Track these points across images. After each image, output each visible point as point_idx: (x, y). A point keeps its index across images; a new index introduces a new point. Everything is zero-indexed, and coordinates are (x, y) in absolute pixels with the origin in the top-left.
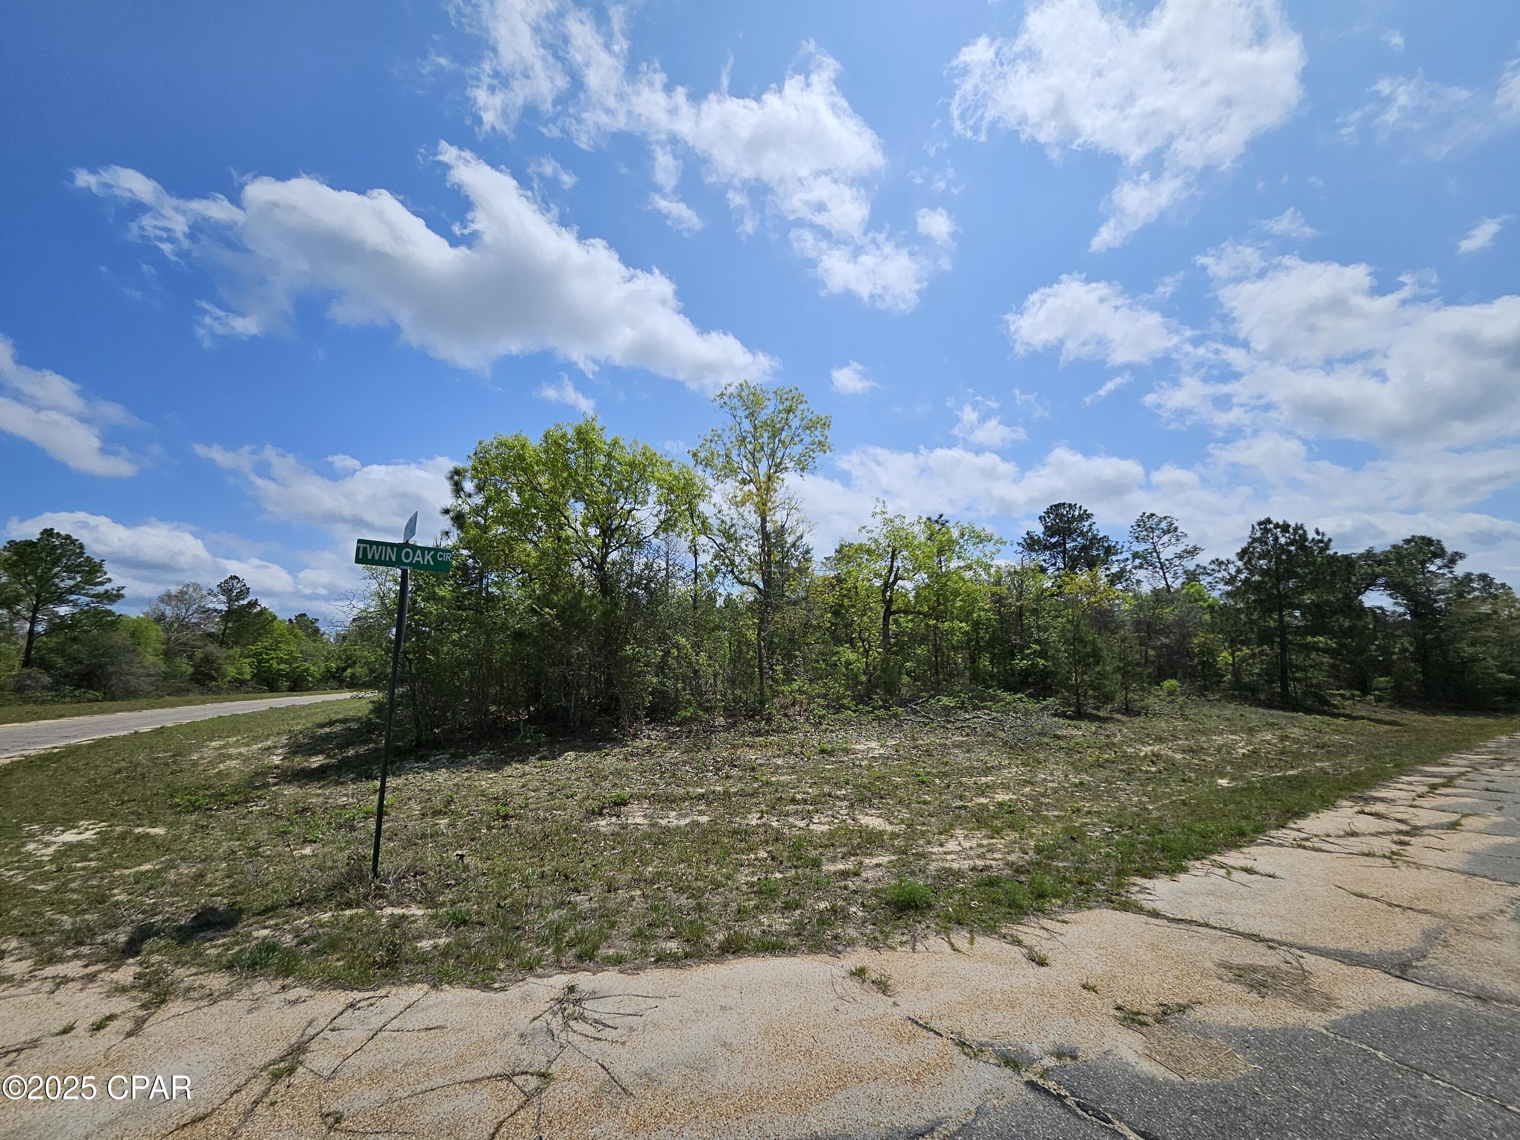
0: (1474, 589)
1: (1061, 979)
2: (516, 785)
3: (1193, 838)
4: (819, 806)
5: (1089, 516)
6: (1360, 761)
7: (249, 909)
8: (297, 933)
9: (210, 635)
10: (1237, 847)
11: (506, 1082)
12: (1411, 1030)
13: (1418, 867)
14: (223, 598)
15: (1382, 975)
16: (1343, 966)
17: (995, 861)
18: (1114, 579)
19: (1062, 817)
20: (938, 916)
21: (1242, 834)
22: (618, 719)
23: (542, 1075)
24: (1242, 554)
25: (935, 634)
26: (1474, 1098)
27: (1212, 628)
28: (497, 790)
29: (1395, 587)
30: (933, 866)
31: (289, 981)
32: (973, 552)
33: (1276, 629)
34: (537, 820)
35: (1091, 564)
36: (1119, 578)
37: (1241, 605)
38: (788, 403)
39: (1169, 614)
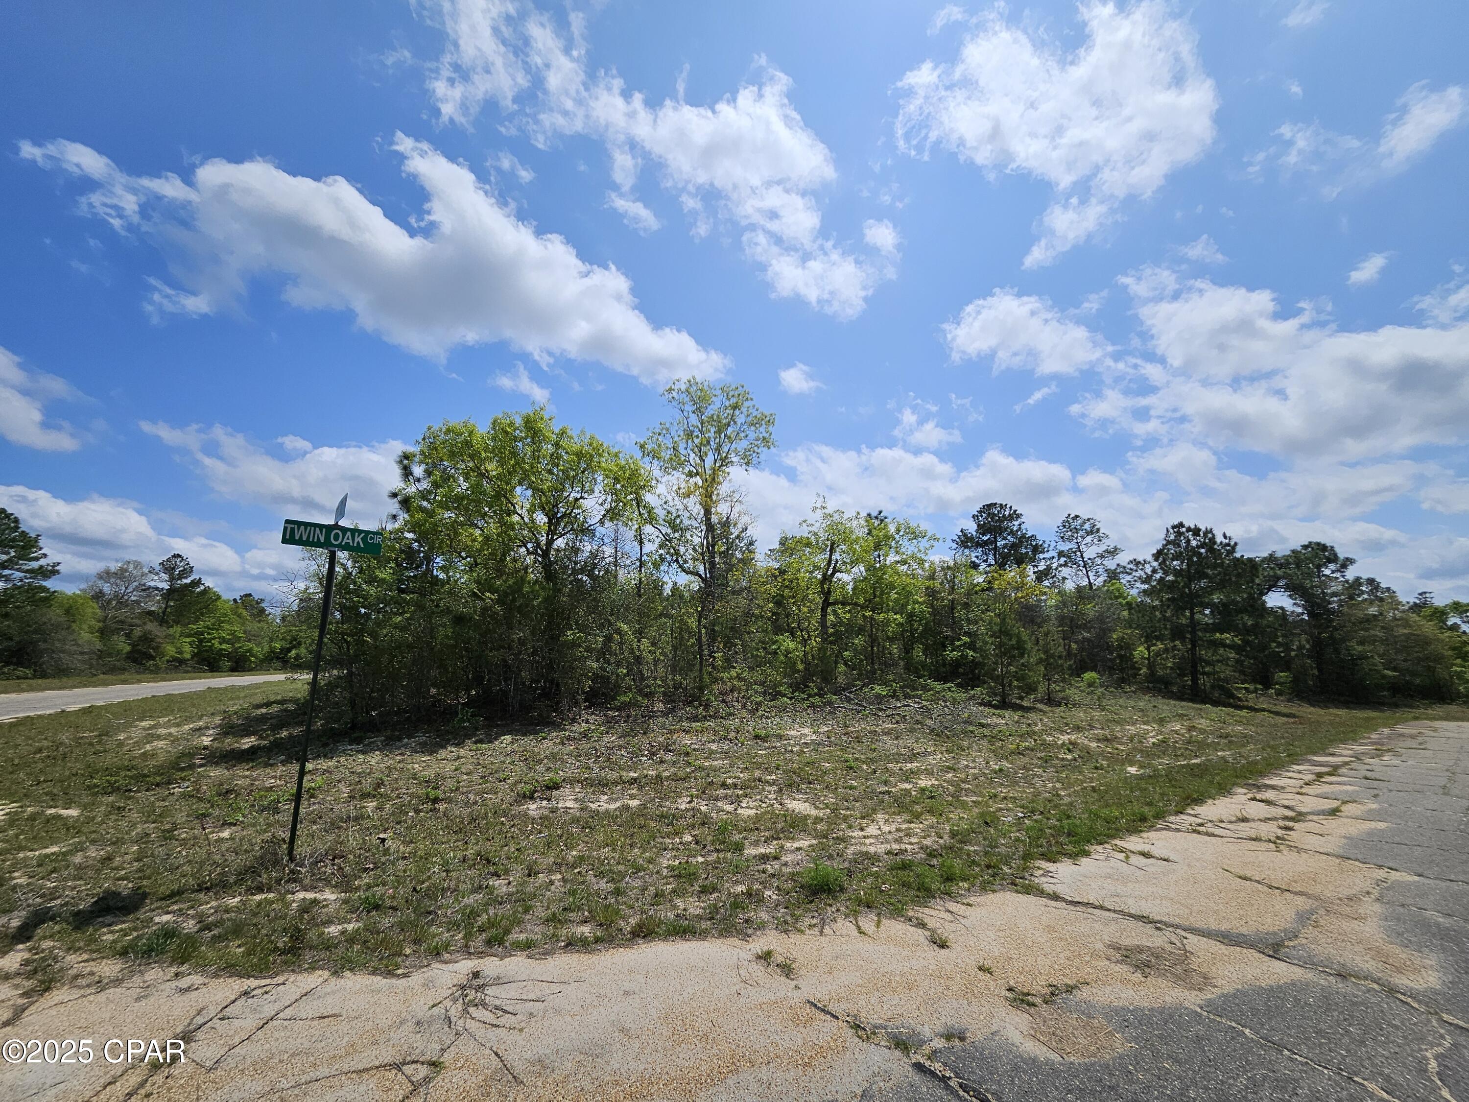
0: (1363, 592)
1: (959, 961)
2: (449, 767)
3: (1099, 824)
4: (748, 791)
5: (1019, 516)
6: (1258, 750)
7: (154, 894)
8: (200, 918)
9: (150, 613)
10: (1137, 831)
11: (394, 1072)
12: (1277, 1007)
13: (1299, 850)
14: (165, 577)
15: (1257, 955)
16: (1222, 946)
17: (910, 846)
18: (1041, 576)
19: (980, 803)
20: (850, 899)
21: (1143, 819)
22: (557, 703)
23: (434, 1064)
24: (1157, 556)
25: (872, 625)
26: (1326, 1071)
27: (1129, 624)
28: (430, 773)
29: (1295, 589)
30: (850, 851)
31: (184, 968)
32: (909, 548)
33: (1188, 626)
34: (467, 804)
35: (1020, 561)
36: (1046, 575)
37: (1157, 603)
38: (734, 400)
39: (1090, 610)
